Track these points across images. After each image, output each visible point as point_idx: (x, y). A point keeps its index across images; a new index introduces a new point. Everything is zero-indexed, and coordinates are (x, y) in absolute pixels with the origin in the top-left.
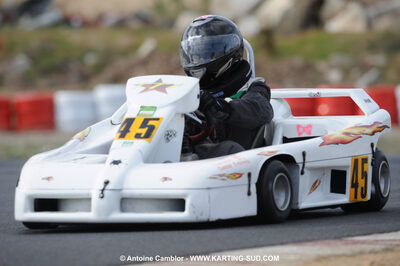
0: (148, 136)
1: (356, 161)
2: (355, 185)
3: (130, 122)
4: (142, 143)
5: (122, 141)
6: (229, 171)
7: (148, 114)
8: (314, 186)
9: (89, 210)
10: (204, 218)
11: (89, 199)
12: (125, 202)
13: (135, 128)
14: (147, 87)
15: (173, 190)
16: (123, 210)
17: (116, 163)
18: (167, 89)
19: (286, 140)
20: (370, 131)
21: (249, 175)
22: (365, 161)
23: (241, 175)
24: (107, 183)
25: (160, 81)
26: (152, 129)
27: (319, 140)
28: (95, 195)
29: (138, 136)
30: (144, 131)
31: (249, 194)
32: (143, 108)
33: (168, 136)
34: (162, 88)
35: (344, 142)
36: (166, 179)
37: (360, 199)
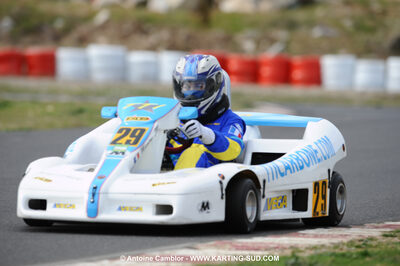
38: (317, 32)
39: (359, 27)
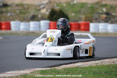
0: (52, 41)
1: (90, 48)
2: (90, 52)
3: (48, 38)
4: (51, 43)
5: (47, 42)
6: (68, 48)
7: (52, 37)
8: (82, 52)
9: (41, 55)
10: (64, 57)
11: (41, 53)
12: (48, 54)
13: (49, 40)
14: (51, 32)
15: (58, 52)
16: (48, 55)
17: (46, 46)
18: (55, 32)
19: (76, 43)
20: (92, 42)
21: (72, 49)
22: (91, 48)
23: (70, 49)
24: (45, 50)
25: (53, 31)
26: (53, 40)
27: (83, 43)
28: (42, 53)
29: (50, 41)
30: (51, 40)
31: (72, 53)
32: (50, 36)
33: (55, 41)
34: (54, 32)
35: (88, 44)
36: (56, 50)
37: (90, 55)
38: (9, 14)
39: (21, 13)
